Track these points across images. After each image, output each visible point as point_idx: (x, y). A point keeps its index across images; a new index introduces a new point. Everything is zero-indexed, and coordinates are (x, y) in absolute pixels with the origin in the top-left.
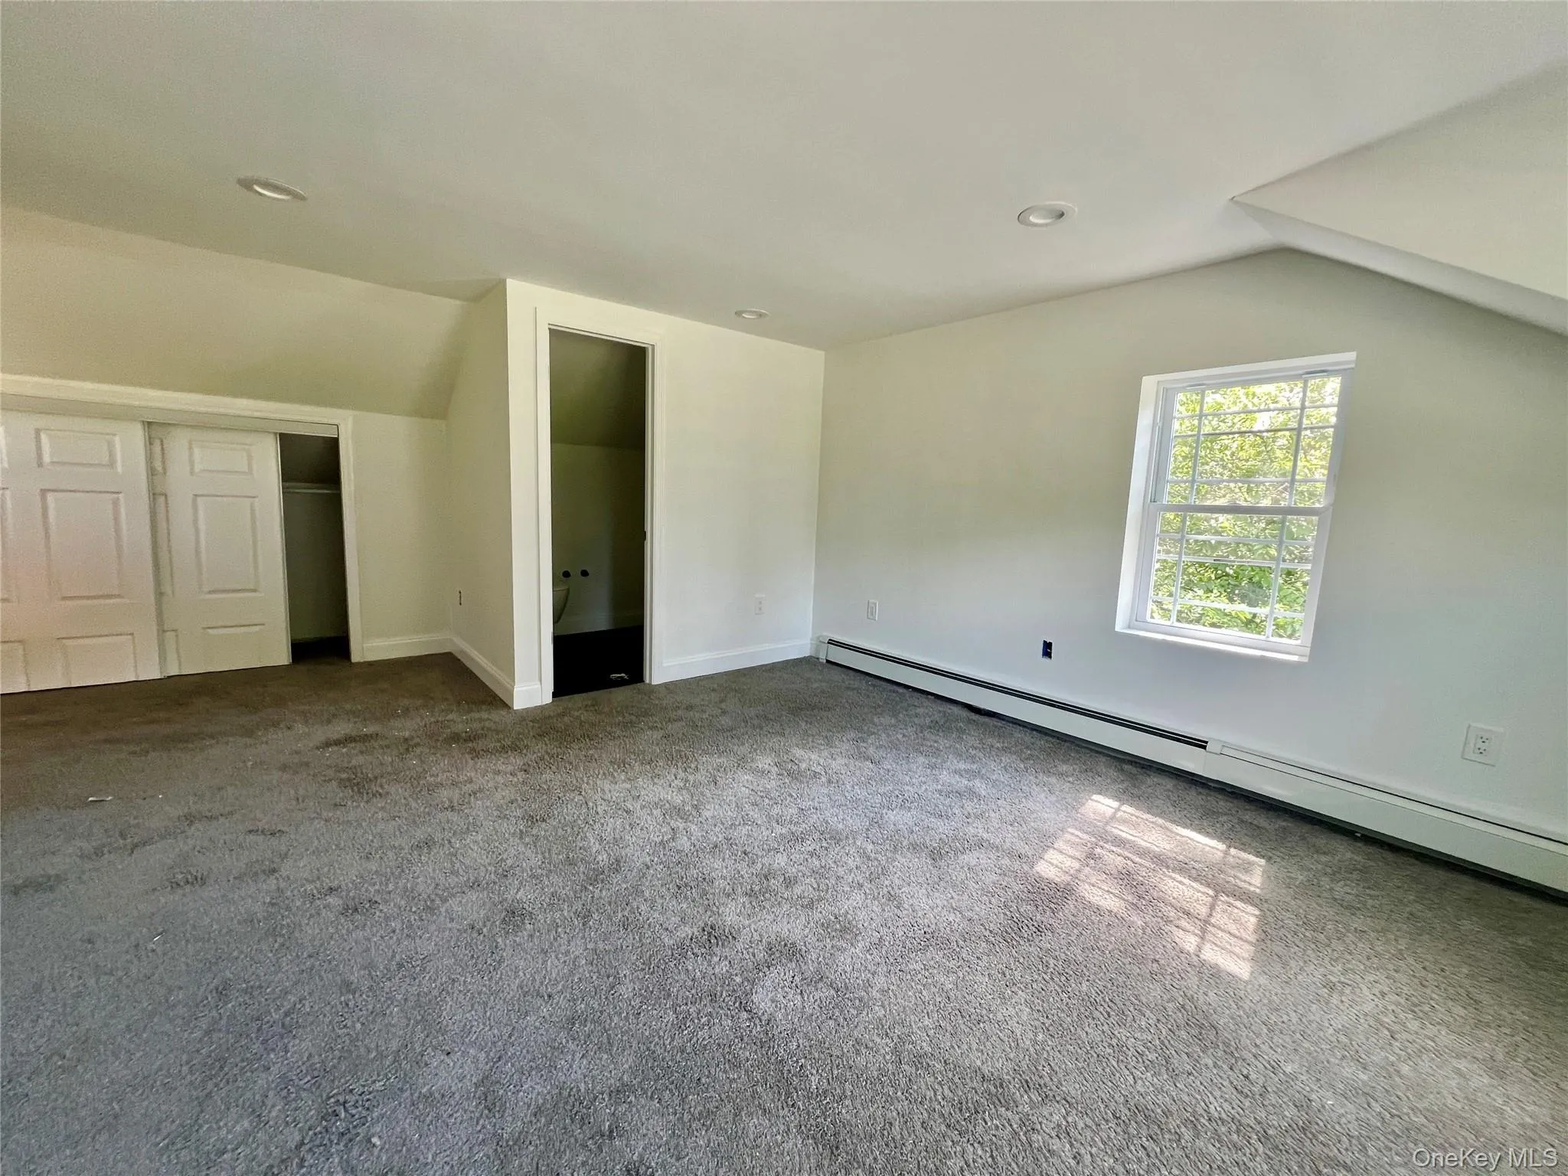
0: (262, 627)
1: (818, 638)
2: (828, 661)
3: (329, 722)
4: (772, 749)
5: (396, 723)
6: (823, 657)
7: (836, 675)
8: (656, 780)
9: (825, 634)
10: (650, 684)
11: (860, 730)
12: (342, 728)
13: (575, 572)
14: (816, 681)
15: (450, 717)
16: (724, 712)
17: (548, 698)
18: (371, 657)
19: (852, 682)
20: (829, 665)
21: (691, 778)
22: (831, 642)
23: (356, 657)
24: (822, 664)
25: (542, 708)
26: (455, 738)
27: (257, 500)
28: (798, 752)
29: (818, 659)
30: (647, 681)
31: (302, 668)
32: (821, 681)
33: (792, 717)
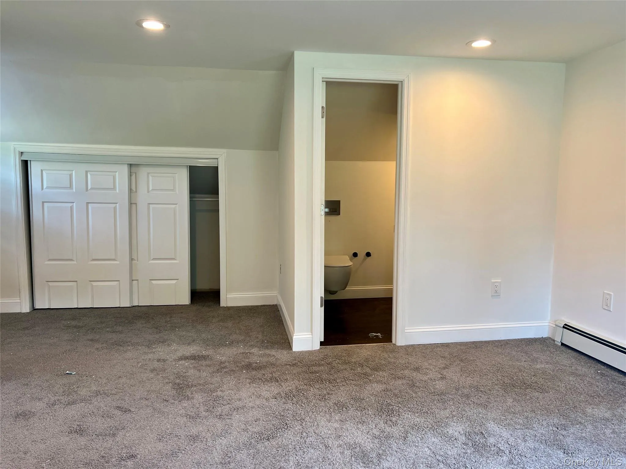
0: (176, 281)
1: (555, 321)
2: (563, 344)
3: (189, 344)
4: (469, 419)
5: (222, 350)
6: (558, 339)
7: (565, 359)
8: (360, 426)
9: (563, 319)
10: (395, 344)
11: (566, 417)
12: (192, 350)
13: (362, 254)
14: (541, 362)
15: (253, 351)
16: (443, 378)
17: (317, 346)
18: (230, 304)
19: (580, 368)
20: (563, 348)
21: (388, 429)
22: (566, 327)
23: (223, 303)
24: (556, 345)
25: (310, 353)
26: (249, 367)
27: (177, 205)
28: (492, 426)
29: (554, 341)
30: (394, 342)
31: (195, 308)
32: (547, 363)
33: (502, 392)
